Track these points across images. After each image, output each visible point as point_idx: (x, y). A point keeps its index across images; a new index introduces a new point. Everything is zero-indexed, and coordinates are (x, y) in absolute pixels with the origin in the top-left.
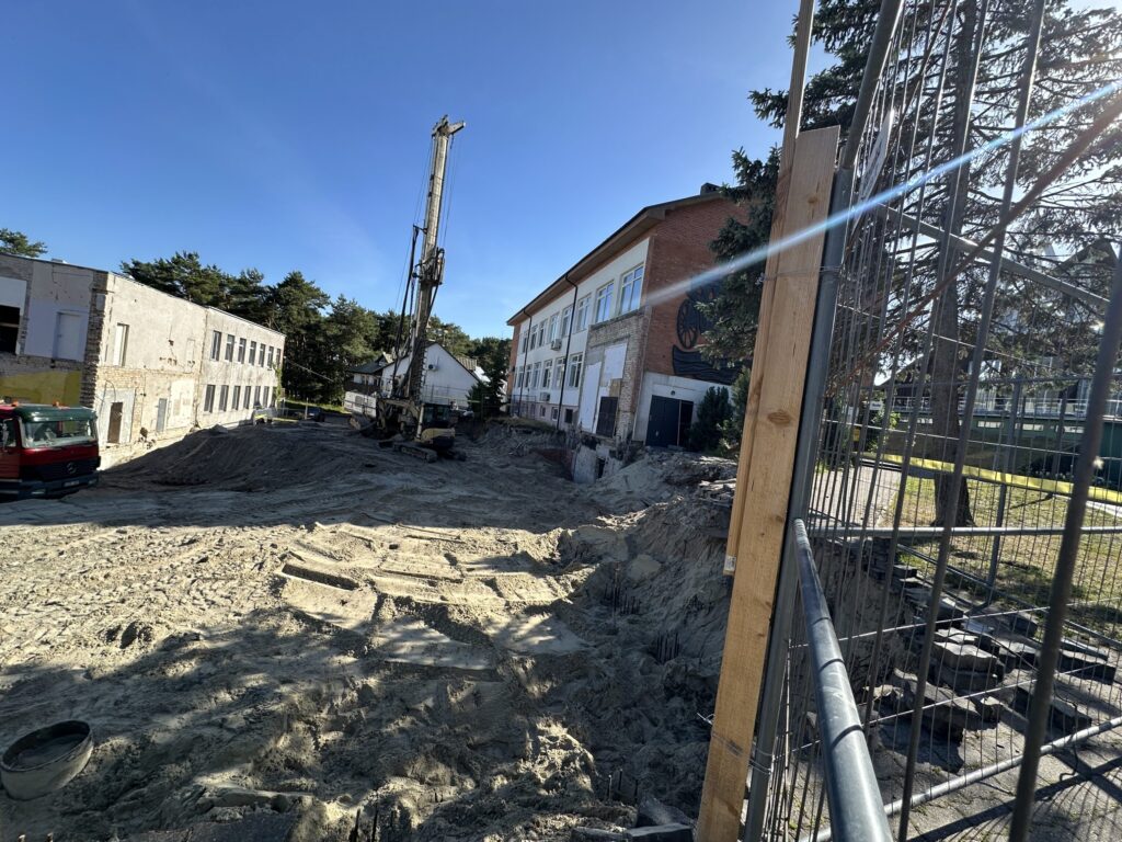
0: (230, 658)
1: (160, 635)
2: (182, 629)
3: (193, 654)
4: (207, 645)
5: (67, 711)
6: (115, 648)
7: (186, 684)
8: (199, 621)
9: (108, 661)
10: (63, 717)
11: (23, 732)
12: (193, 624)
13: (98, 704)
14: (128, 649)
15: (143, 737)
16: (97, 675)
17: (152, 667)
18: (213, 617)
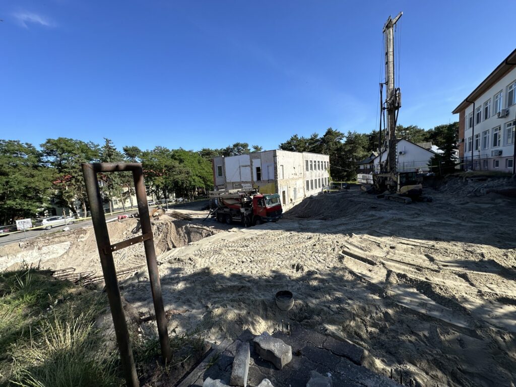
0: (328, 283)
1: (306, 270)
2: (312, 269)
3: (316, 279)
4: (320, 276)
5: (286, 287)
6: (295, 271)
7: (316, 289)
8: (317, 267)
9: (294, 275)
10: (285, 289)
11: (278, 290)
12: (315, 268)
13: (294, 288)
14: (298, 272)
15: (306, 303)
16: (292, 278)
17: (306, 280)
18: (320, 266)
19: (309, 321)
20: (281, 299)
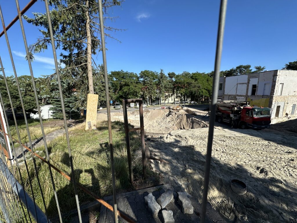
0: (292, 196)
1: (270, 175)
2: (277, 177)
3: (278, 187)
4: (284, 187)
5: (244, 180)
6: (258, 172)
7: (273, 193)
8: (285, 178)
9: (256, 174)
11: (236, 178)
12: (282, 178)
13: (251, 183)
14: (261, 174)
15: (258, 199)
16: (252, 176)
17: (266, 183)
18: (290, 180)
19: (255, 211)
20: (236, 185)
